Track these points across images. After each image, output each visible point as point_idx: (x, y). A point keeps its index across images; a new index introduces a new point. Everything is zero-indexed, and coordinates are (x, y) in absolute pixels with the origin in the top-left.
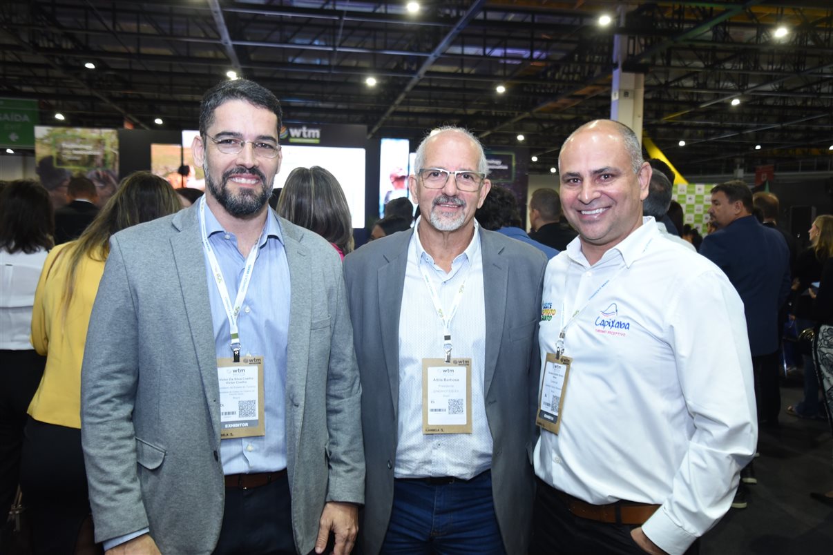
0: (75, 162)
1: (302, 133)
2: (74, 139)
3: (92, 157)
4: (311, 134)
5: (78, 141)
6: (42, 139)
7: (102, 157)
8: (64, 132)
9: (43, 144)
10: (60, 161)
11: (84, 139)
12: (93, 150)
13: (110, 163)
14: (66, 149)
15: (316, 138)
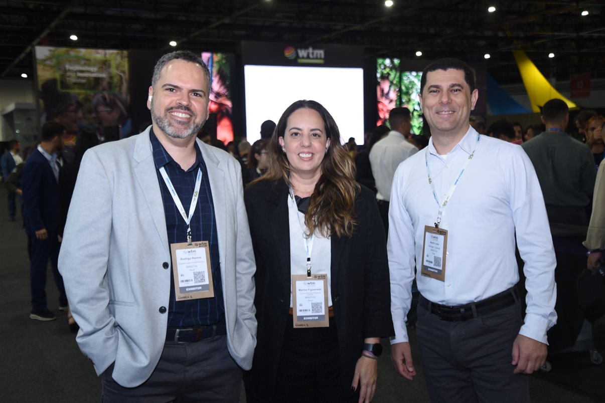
0: (80, 85)
1: (308, 54)
2: (78, 60)
3: (98, 80)
4: (317, 54)
5: (83, 62)
6: (44, 61)
7: (107, 80)
8: (67, 52)
9: (45, 65)
10: (64, 84)
11: (88, 60)
12: (98, 72)
13: (116, 87)
14: (69, 71)
15: (321, 58)
